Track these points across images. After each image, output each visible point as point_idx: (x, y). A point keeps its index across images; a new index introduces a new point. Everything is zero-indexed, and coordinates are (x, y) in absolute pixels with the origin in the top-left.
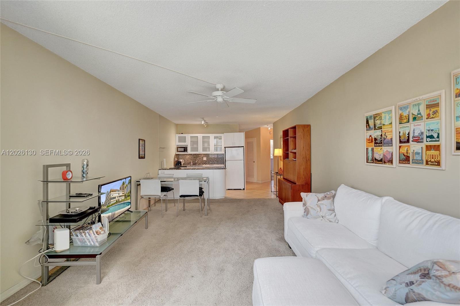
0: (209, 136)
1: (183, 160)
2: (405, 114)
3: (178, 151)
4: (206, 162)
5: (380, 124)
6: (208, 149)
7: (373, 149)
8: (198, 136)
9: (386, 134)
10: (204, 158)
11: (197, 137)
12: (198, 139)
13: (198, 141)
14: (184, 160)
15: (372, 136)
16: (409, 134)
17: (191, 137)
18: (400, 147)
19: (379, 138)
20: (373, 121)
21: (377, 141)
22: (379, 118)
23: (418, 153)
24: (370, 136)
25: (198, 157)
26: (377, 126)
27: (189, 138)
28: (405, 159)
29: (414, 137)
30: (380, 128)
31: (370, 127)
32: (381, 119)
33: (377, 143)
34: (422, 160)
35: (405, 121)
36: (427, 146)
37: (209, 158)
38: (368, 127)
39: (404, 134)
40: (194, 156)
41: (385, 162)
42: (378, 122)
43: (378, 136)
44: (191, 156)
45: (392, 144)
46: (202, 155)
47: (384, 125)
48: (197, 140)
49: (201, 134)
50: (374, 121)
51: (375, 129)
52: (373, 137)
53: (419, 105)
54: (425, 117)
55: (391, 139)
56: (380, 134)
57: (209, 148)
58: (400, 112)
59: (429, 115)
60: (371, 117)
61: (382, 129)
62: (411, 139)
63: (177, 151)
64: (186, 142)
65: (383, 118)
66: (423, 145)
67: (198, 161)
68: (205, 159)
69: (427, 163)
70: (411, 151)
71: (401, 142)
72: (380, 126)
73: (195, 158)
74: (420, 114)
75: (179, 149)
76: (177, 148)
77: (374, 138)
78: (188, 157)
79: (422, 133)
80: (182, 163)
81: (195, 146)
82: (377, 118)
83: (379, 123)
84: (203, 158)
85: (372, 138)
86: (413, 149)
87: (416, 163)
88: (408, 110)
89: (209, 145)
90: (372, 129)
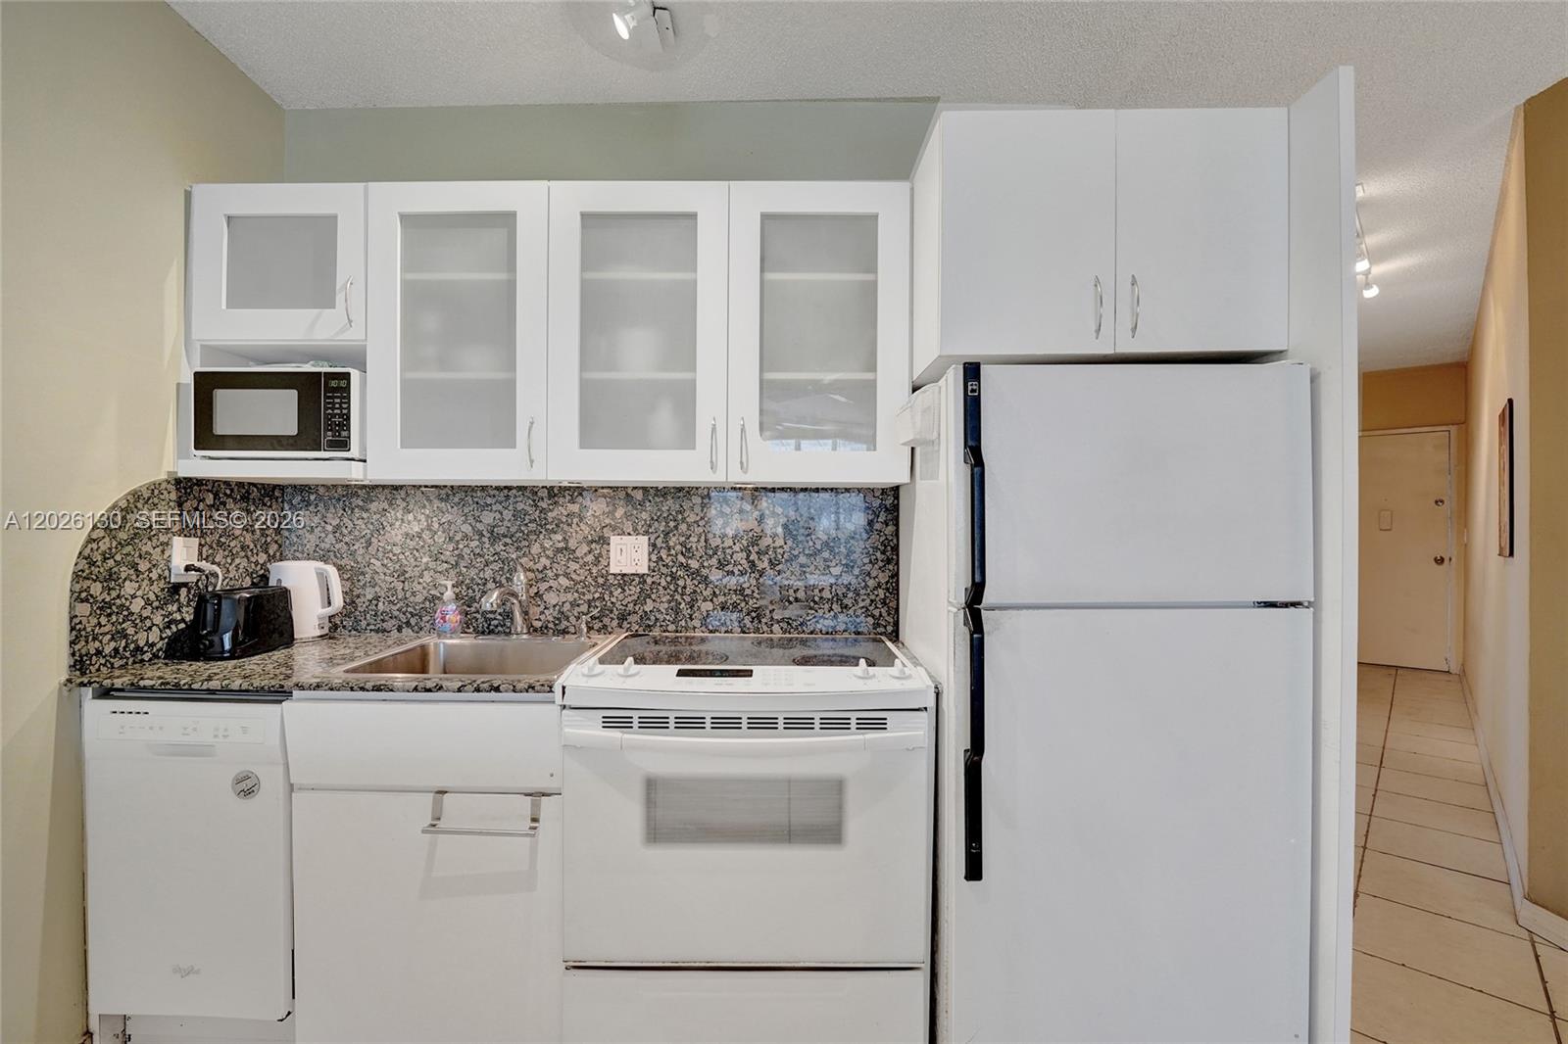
0: (693, 216)
1: (332, 571)
3: (222, 426)
4: (644, 596)
6: (664, 419)
8: (512, 215)
10: (615, 540)
11: (506, 220)
12: (511, 266)
13: (512, 285)
14: (349, 575)
17: (405, 218)
25: (543, 526)
27: (392, 240)
37: (687, 552)
40: (488, 518)
44: (454, 515)
46: (596, 508)
48: (503, 276)
49: (558, 187)
57: (685, 399)
63: (206, 436)
64: (333, 306)
67: (538, 576)
68: (629, 554)
73: (495, 538)
75: (234, 411)
76: (206, 385)
78: (405, 526)
80: (309, 615)
81: (476, 365)
84: (604, 541)
89: (682, 348)
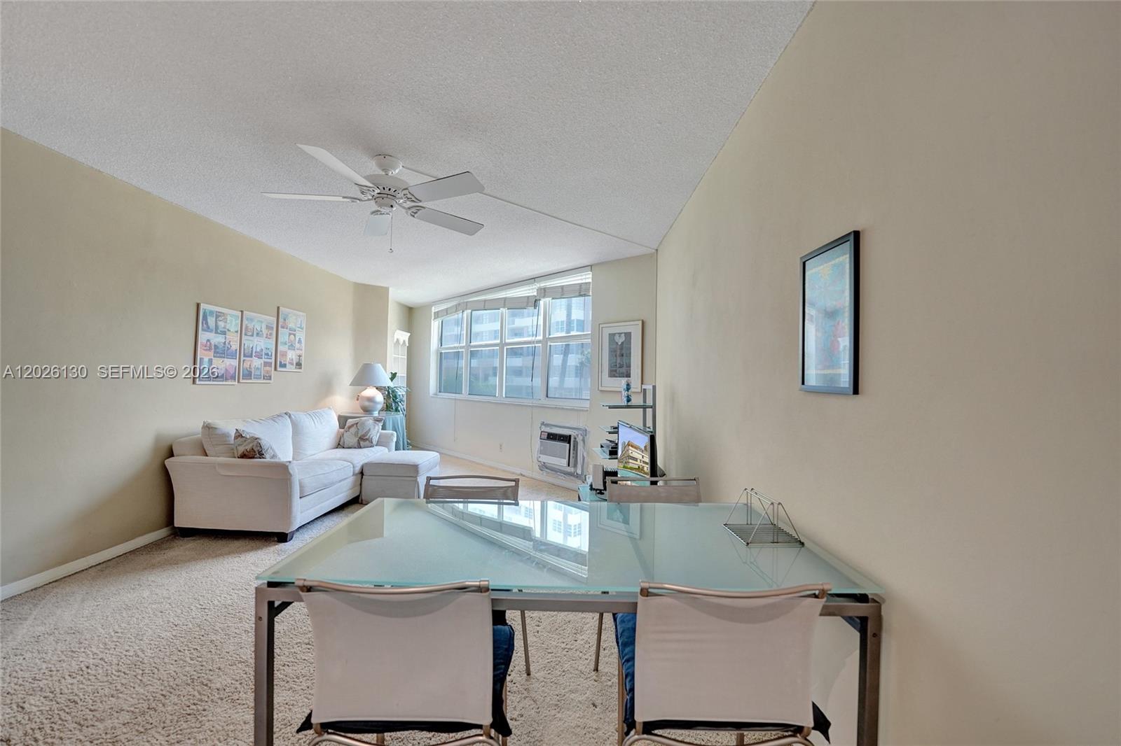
2: (251, 326)
5: (224, 328)
7: (210, 361)
9: (231, 343)
15: (211, 341)
16: (252, 348)
18: (244, 360)
19: (221, 346)
20: (214, 319)
21: (217, 350)
22: (224, 319)
23: (258, 368)
24: (208, 340)
26: (221, 329)
28: (248, 375)
29: (256, 352)
30: (224, 333)
31: (208, 327)
32: (226, 322)
33: (218, 353)
34: (261, 375)
35: (250, 334)
36: (265, 362)
38: (205, 325)
39: (248, 347)
41: (226, 380)
42: (221, 324)
43: (219, 343)
45: (236, 357)
47: (228, 330)
50: (216, 320)
51: (216, 333)
52: (213, 343)
53: (262, 322)
54: (265, 336)
55: (236, 350)
56: (223, 341)
58: (247, 322)
59: (267, 334)
60: (211, 313)
61: (225, 334)
62: (254, 354)
65: (228, 322)
66: (262, 361)
69: (264, 379)
70: (253, 366)
71: (245, 356)
72: (224, 330)
74: (261, 331)
77: (215, 346)
79: (262, 350)
82: (220, 318)
83: (223, 326)
85: (210, 344)
86: (255, 364)
87: (257, 378)
88: (253, 323)
90: (211, 331)
